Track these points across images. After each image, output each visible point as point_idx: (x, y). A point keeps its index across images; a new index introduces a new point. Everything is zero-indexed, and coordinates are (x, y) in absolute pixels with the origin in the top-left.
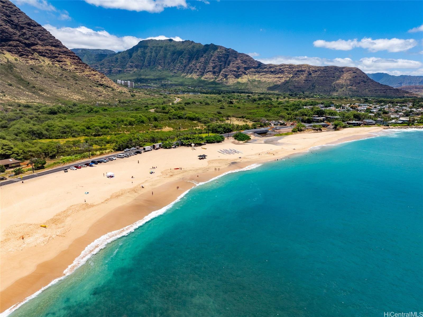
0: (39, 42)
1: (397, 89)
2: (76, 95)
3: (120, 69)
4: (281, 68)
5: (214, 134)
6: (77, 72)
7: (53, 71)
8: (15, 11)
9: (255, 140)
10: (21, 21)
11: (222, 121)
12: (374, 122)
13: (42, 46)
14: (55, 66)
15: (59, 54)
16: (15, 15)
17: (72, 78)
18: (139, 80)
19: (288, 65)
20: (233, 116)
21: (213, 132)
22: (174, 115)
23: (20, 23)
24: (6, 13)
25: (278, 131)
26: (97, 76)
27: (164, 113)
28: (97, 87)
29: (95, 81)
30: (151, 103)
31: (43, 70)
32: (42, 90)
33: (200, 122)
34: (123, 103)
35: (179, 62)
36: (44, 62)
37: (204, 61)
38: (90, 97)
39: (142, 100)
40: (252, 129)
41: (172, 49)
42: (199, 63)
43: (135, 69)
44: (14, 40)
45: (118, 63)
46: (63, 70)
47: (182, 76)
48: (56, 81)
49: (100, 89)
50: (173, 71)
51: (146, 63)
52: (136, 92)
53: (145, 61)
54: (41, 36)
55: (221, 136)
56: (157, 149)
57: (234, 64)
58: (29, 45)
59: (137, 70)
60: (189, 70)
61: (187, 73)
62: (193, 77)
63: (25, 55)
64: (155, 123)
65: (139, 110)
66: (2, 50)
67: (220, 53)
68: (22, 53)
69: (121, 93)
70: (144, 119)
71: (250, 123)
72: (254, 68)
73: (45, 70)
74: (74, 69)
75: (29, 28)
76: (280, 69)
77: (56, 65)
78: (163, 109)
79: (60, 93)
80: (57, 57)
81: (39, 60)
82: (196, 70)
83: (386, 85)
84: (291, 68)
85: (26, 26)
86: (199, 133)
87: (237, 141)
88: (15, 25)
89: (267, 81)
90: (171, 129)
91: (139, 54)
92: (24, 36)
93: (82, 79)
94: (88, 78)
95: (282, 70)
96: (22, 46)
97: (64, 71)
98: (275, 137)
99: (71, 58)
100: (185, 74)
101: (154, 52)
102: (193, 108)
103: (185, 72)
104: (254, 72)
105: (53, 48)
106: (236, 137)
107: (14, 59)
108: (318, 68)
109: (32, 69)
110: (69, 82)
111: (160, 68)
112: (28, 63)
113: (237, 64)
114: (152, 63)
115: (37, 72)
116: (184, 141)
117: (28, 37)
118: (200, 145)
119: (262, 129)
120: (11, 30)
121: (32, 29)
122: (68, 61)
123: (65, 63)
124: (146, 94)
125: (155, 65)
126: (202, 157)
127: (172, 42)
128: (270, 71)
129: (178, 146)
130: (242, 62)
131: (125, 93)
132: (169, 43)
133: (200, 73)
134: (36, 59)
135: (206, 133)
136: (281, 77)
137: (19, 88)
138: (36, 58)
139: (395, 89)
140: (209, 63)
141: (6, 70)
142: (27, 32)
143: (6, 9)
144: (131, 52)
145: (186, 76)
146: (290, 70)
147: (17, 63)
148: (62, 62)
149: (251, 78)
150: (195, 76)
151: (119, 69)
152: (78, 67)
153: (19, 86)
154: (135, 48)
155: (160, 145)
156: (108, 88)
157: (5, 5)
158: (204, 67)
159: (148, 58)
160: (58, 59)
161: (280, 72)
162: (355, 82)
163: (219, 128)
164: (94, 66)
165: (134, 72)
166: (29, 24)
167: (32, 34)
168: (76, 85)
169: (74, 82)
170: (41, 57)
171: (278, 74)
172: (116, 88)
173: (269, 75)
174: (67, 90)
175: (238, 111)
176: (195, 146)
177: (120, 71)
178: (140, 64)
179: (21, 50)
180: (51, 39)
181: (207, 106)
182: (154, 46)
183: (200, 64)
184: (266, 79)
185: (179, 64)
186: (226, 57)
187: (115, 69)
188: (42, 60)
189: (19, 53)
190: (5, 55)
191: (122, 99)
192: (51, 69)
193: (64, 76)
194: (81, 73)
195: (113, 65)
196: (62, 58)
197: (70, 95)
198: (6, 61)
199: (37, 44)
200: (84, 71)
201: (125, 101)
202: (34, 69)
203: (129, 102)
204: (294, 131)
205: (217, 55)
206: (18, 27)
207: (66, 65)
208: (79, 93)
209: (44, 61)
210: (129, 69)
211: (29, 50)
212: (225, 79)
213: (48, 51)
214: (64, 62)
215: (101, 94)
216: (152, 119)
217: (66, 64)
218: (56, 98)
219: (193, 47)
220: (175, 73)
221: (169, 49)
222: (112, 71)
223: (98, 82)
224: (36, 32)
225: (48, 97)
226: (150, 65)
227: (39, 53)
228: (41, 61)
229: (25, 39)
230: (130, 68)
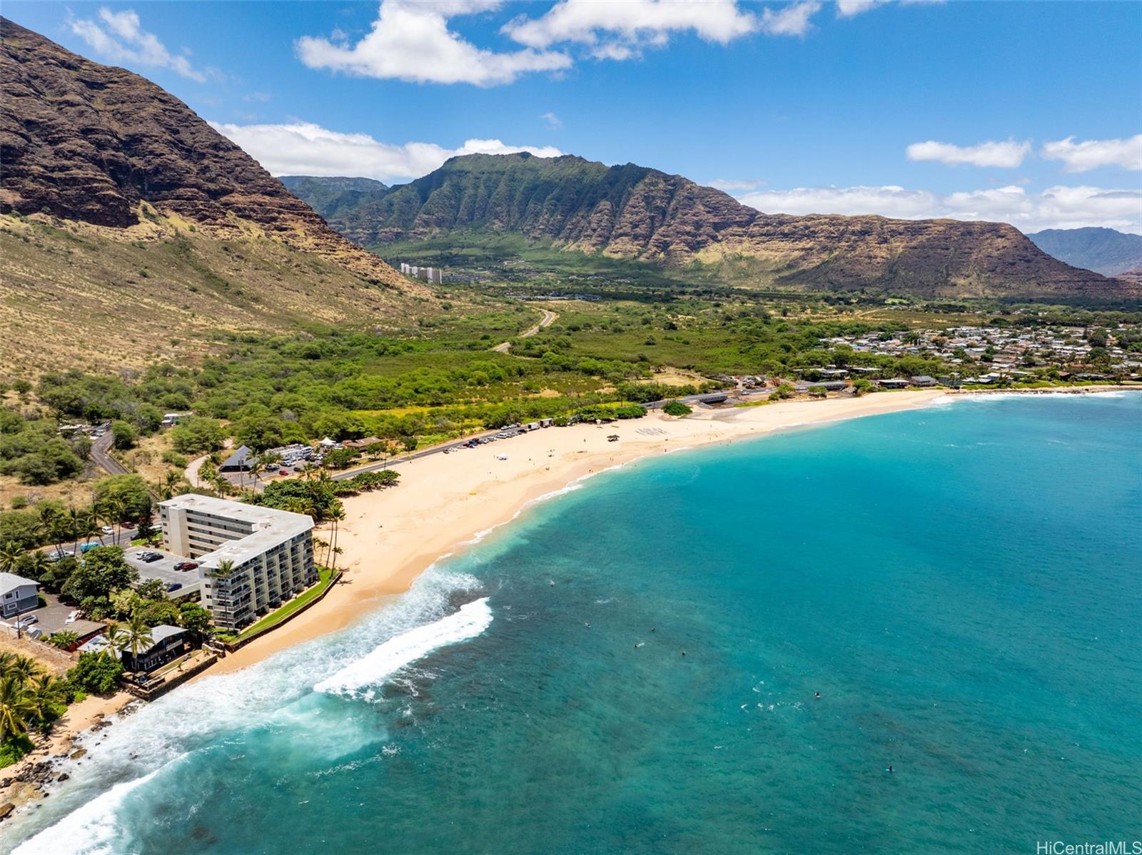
0: (237, 185)
1: (1114, 280)
2: (325, 308)
3: (400, 231)
4: (809, 223)
5: (631, 403)
6: (321, 254)
7: (269, 253)
8: (186, 120)
9: (700, 415)
10: (200, 141)
11: (648, 377)
12: (933, 380)
13: (243, 194)
14: (274, 241)
15: (279, 213)
16: (187, 127)
17: (311, 269)
18: (448, 258)
19: (826, 218)
20: (671, 365)
21: (628, 400)
22: (554, 363)
23: (197, 145)
24: (171, 125)
25: (744, 398)
26: (363, 261)
27: (530, 356)
28: (367, 288)
29: (359, 273)
30: (493, 327)
31: (248, 251)
32: (256, 300)
33: (606, 378)
34: (429, 326)
35: (545, 210)
36: (248, 232)
37: (609, 207)
38: (355, 313)
39: (469, 318)
40: (700, 393)
41: (529, 177)
42: (596, 213)
43: (437, 230)
44: (187, 186)
45: (394, 216)
46: (290, 250)
47: (553, 246)
48: (279, 276)
49: (374, 292)
50: (532, 235)
51: (462, 214)
52: (452, 298)
53: (462, 208)
54: (240, 173)
55: (642, 408)
56: (546, 427)
57: (686, 214)
58: (214, 195)
59: (440, 233)
60: (571, 232)
61: (567, 239)
62: (582, 248)
63: (209, 217)
64: (523, 382)
65: (476, 347)
66: (162, 209)
67: (652, 188)
68: (203, 214)
69: (420, 302)
70: (501, 372)
71: (698, 381)
72: (740, 224)
73: (253, 251)
74: (312, 246)
75: (216, 156)
76: (807, 228)
77: (274, 237)
78: (528, 348)
79: (294, 305)
80: (275, 219)
81: (238, 228)
82: (590, 232)
83: (1084, 270)
84: (834, 225)
85: (210, 151)
86: (606, 402)
87: (667, 415)
88: (188, 151)
89: (771, 257)
90: (556, 394)
91: (446, 192)
92: (204, 174)
93: (331, 269)
94: (345, 267)
95: (812, 229)
96: (203, 199)
97: (292, 253)
98: (735, 408)
99: (305, 221)
100: (562, 240)
101: (482, 186)
102: (588, 341)
103: (561, 236)
104: (739, 235)
105: (267, 199)
106: (667, 409)
107: (188, 229)
108: (906, 224)
109: (226, 249)
110: (307, 279)
111: (497, 225)
112: (215, 236)
113: (694, 215)
114: (479, 214)
115: (238, 257)
116: (585, 416)
117: (214, 176)
118: (609, 421)
119: (718, 394)
120: (182, 163)
121: (221, 158)
122: (299, 228)
123: (293, 232)
124: (474, 303)
125: (486, 218)
126: (613, 438)
127: (530, 158)
128: (781, 234)
129: (576, 422)
130: (708, 209)
131: (428, 300)
132: (522, 163)
133: (599, 239)
134: (233, 227)
135: (618, 401)
136: (809, 249)
137: (213, 296)
138: (232, 224)
139: (1107, 281)
140: (622, 212)
141: (177, 254)
142: (212, 165)
143: (170, 117)
144: (426, 185)
145: (563, 246)
146: (831, 229)
147: (196, 238)
148: (285, 229)
149: (730, 252)
150: (587, 248)
151: (395, 230)
152: (323, 242)
153: (211, 291)
154: (436, 178)
155: (550, 421)
156: (389, 289)
157: (168, 108)
158: (610, 225)
159: (469, 201)
160: (278, 223)
161: (806, 236)
162: (1001, 261)
163: (639, 392)
164: (335, 223)
165: (434, 237)
166: (216, 147)
167: (221, 168)
168: (322, 285)
169: (317, 278)
170: (242, 220)
171: (800, 239)
172: (406, 289)
173: (777, 244)
174: (305, 297)
175: (684, 352)
176: (601, 423)
177: (398, 235)
178: (449, 217)
179: (201, 207)
180: (262, 179)
181: (616, 336)
182: (483, 169)
183: (599, 215)
184: (770, 253)
185: (546, 217)
186: (666, 198)
187: (385, 230)
188: (245, 228)
189: (197, 213)
190: (169, 220)
191: (425, 316)
192: (264, 249)
193: (294, 264)
194: (329, 254)
195: (381, 219)
196: (286, 220)
197: (314, 310)
198: (173, 233)
199: (232, 192)
200: (334, 251)
201: (432, 321)
202: (231, 249)
203: (442, 324)
204: (772, 398)
205: (642, 193)
206: (193, 154)
207: (294, 236)
208: (331, 303)
209: (248, 230)
210: (421, 230)
211: (218, 205)
212: (662, 255)
213: (256, 206)
214: (292, 229)
215: (378, 304)
216: (514, 372)
217: (296, 236)
218: (290, 317)
219: (583, 172)
220: (535, 238)
221: (521, 177)
222: (379, 236)
223: (366, 275)
224: (229, 164)
225: (273, 316)
226: (472, 220)
227: (238, 210)
228: (243, 230)
229: (207, 180)
230: (423, 227)
